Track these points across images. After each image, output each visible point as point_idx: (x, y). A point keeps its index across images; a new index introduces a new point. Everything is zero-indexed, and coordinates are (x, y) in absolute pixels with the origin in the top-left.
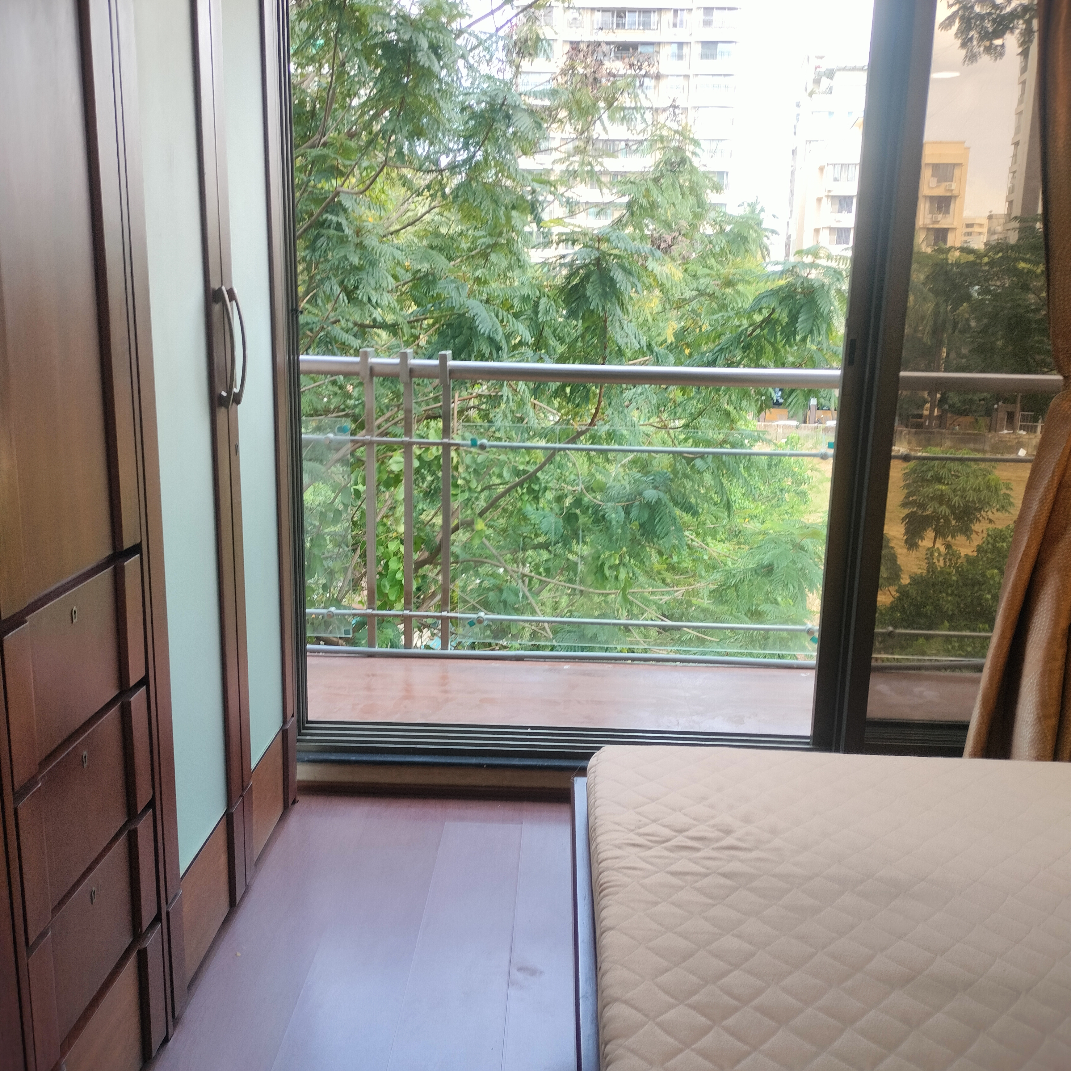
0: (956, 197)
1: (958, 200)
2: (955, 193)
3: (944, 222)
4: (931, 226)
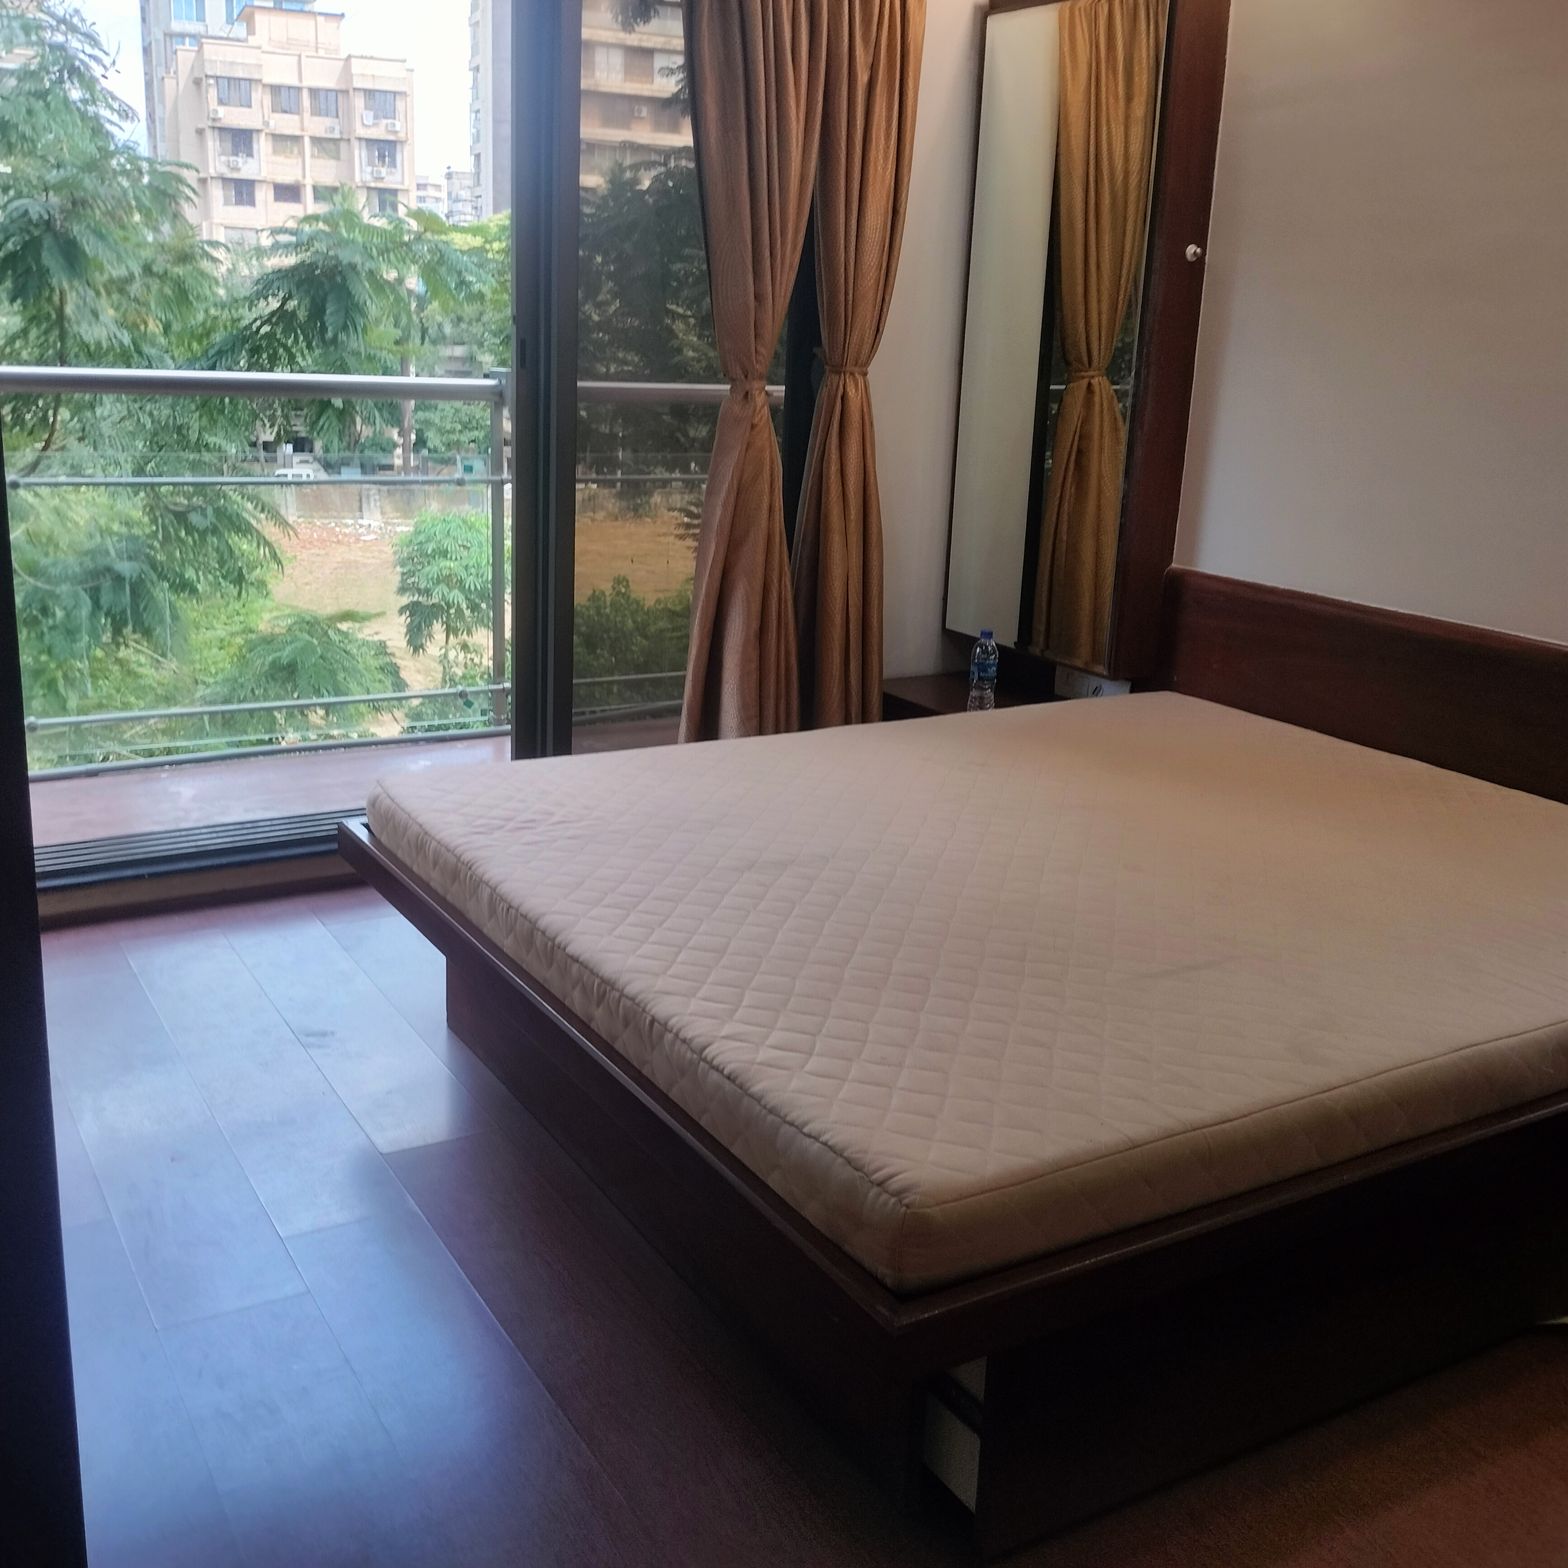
0: (402, 142)
1: (406, 149)
2: (402, 136)
3: (390, 181)
4: (373, 185)
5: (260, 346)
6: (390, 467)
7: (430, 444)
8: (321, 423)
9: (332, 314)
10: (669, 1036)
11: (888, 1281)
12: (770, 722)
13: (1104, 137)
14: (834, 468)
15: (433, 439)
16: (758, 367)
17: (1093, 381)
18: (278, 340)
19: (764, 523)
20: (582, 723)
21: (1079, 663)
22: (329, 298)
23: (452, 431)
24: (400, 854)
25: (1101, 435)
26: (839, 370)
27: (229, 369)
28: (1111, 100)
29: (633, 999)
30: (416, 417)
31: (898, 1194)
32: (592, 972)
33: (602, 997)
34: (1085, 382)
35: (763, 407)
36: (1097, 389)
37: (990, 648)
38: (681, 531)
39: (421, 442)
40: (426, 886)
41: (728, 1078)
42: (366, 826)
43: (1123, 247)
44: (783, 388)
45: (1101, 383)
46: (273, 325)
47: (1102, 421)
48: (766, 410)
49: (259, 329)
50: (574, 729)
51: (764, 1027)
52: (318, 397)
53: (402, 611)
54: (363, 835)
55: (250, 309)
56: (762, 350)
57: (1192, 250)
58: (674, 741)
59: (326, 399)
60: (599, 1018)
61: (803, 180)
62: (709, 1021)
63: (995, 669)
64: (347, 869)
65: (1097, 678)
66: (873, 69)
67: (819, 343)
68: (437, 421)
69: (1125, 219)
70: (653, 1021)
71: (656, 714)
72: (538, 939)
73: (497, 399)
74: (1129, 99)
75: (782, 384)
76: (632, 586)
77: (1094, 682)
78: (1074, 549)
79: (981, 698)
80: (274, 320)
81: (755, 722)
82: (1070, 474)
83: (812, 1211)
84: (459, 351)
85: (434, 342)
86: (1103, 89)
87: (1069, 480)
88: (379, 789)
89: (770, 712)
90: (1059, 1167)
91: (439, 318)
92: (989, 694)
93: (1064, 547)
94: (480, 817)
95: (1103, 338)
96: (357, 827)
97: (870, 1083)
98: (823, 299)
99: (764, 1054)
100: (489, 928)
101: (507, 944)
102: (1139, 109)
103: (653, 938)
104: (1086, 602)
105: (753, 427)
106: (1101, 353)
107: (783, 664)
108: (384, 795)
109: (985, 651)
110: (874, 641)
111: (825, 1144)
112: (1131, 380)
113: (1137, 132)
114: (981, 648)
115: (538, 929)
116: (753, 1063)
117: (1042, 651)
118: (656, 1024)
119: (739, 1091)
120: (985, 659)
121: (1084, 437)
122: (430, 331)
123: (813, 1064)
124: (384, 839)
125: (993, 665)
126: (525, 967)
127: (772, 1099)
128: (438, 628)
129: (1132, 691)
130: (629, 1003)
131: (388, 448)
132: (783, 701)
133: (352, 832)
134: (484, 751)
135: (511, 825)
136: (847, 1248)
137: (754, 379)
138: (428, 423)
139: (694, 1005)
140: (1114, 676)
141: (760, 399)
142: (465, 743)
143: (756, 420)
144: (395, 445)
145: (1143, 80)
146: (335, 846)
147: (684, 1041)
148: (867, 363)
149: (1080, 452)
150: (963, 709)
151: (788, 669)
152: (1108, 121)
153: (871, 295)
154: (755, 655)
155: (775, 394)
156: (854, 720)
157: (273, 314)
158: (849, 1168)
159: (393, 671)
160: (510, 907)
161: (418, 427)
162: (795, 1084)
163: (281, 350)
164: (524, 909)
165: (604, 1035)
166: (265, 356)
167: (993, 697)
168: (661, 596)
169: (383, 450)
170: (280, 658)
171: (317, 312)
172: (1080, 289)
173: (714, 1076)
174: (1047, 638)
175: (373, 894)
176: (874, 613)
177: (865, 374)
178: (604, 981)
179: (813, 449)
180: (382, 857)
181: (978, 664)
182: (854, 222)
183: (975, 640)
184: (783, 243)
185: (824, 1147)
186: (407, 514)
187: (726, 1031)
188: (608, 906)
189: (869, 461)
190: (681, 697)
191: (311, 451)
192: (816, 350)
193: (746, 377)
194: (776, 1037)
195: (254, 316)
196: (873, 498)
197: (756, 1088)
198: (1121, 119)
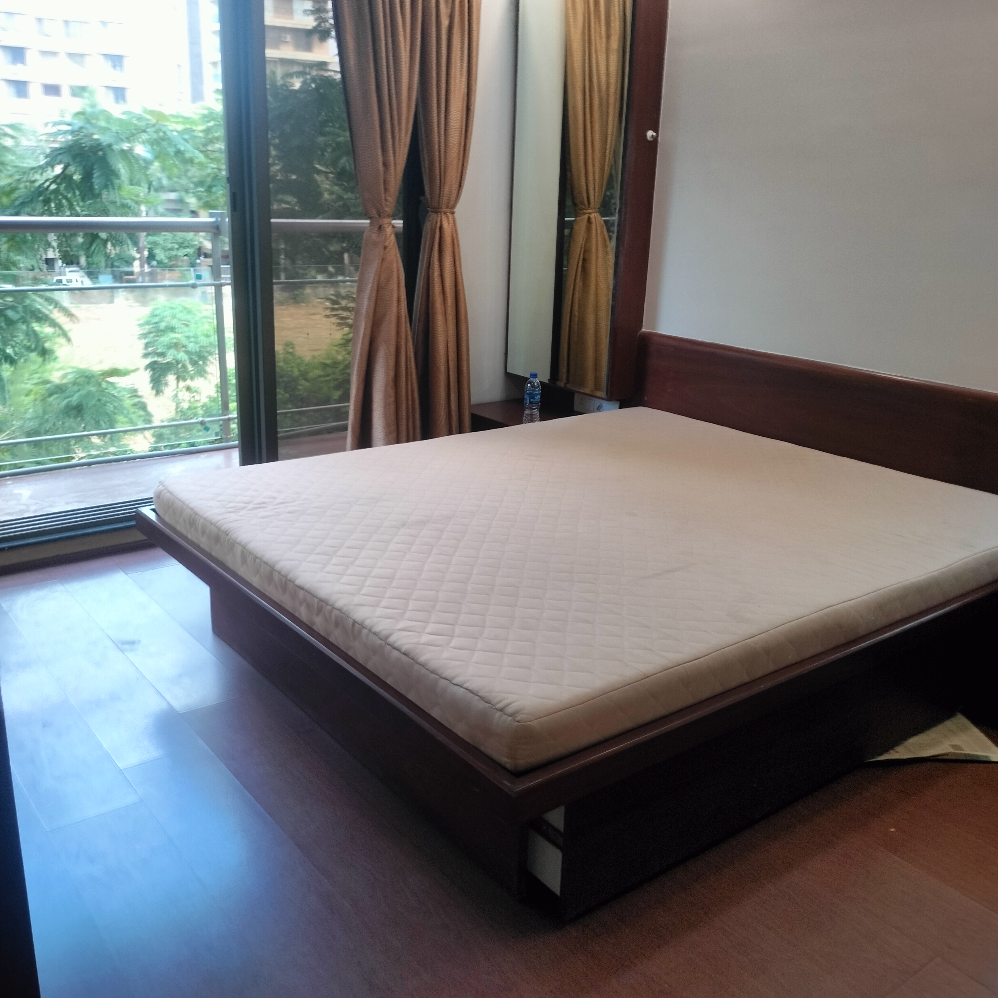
0: (125, 56)
3: (120, 81)
5: (49, 198)
6: (132, 273)
7: (158, 258)
8: (93, 248)
9: (98, 177)
10: (365, 631)
11: (508, 766)
12: (404, 434)
13: (594, 61)
14: (436, 273)
15: (160, 255)
16: (387, 209)
17: (591, 216)
18: (62, 194)
19: (394, 309)
20: (284, 438)
21: (587, 391)
22: (95, 167)
23: (171, 249)
24: (178, 527)
25: (597, 249)
26: (437, 211)
27: (30, 215)
28: (598, 38)
29: (339, 610)
30: (148, 240)
31: (512, 715)
32: (313, 596)
33: (320, 610)
34: (586, 217)
35: (390, 235)
36: (593, 220)
37: (536, 384)
38: (328, 312)
39: (152, 256)
40: (198, 547)
41: (405, 654)
42: (153, 510)
43: (607, 132)
44: (402, 222)
45: (595, 216)
46: (57, 184)
47: (597, 241)
48: (393, 237)
49: (49, 186)
50: (279, 441)
51: (424, 622)
52: (90, 231)
53: (147, 367)
54: (152, 516)
55: (42, 174)
56: (388, 198)
57: (650, 134)
58: (343, 449)
59: (95, 233)
60: (319, 623)
61: (410, 88)
62: (388, 621)
63: (539, 396)
64: (140, 537)
65: (598, 400)
66: (451, 17)
67: (423, 193)
68: (161, 242)
69: (608, 113)
70: (354, 622)
71: (330, 431)
72: (276, 577)
73: (215, 231)
74: (608, 37)
75: (400, 219)
76: (297, 348)
77: (597, 402)
78: (582, 321)
79: (532, 415)
80: (58, 181)
81: (394, 435)
82: (579, 274)
83: (460, 729)
84: (173, 196)
85: (156, 190)
86: (593, 31)
87: (578, 278)
88: (161, 487)
89: (403, 428)
90: (604, 693)
91: (159, 175)
92: (536, 412)
93: (576, 319)
94: (230, 502)
95: (596, 189)
96: (147, 511)
97: (491, 652)
98: (425, 165)
99: (425, 638)
100: (241, 571)
101: (255, 581)
102: (615, 43)
103: (349, 572)
104: (590, 353)
105: (385, 248)
106: (595, 197)
107: (410, 398)
108: (165, 491)
109: (533, 386)
110: (465, 382)
111: (466, 689)
112: (617, 215)
113: (614, 59)
114: (531, 384)
115: (276, 571)
116: (418, 644)
117: (565, 384)
118: (357, 625)
119: (412, 661)
120: (533, 391)
121: (586, 251)
122: (154, 183)
123: (455, 642)
124: (167, 519)
125: (538, 394)
126: (267, 594)
127: (433, 665)
128: (171, 378)
129: (621, 407)
130: (338, 612)
131: (129, 262)
132: (411, 421)
133: (145, 515)
134: (218, 458)
135: (251, 506)
136: (483, 749)
137: (384, 217)
138: (155, 244)
139: (379, 611)
140: (610, 398)
141: (389, 230)
142: (206, 454)
143: (387, 244)
144: (134, 259)
145: (616, 26)
146: (133, 523)
147: (375, 634)
148: (454, 206)
149: (584, 260)
150: (520, 422)
151: (413, 401)
152: (596, 52)
153: (455, 162)
154: (392, 392)
155: (397, 225)
156: (454, 431)
157: (57, 177)
158: (482, 702)
159: (143, 407)
160: (256, 557)
161: (149, 246)
162: (445, 655)
163: (64, 201)
164: (265, 559)
165: (322, 633)
166: (53, 205)
167: (538, 414)
168: (316, 354)
169: (126, 262)
170: (71, 401)
171: (87, 176)
172: (582, 158)
173: (395, 653)
174: (568, 376)
175: (160, 552)
176: (464, 364)
177: (453, 213)
178: (321, 600)
179: (423, 262)
180: (168, 530)
181: (529, 394)
182: (443, 115)
183: (527, 379)
184: (400, 130)
185: (466, 691)
186: (144, 303)
187: (401, 625)
188: (319, 554)
189: (458, 268)
190: (346, 419)
191: (78, 263)
192: (421, 198)
193: (380, 216)
194: (431, 627)
195: (45, 179)
196: (461, 292)
197: (422, 659)
198: (604, 50)
